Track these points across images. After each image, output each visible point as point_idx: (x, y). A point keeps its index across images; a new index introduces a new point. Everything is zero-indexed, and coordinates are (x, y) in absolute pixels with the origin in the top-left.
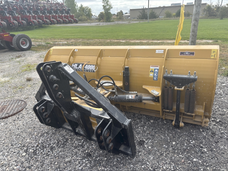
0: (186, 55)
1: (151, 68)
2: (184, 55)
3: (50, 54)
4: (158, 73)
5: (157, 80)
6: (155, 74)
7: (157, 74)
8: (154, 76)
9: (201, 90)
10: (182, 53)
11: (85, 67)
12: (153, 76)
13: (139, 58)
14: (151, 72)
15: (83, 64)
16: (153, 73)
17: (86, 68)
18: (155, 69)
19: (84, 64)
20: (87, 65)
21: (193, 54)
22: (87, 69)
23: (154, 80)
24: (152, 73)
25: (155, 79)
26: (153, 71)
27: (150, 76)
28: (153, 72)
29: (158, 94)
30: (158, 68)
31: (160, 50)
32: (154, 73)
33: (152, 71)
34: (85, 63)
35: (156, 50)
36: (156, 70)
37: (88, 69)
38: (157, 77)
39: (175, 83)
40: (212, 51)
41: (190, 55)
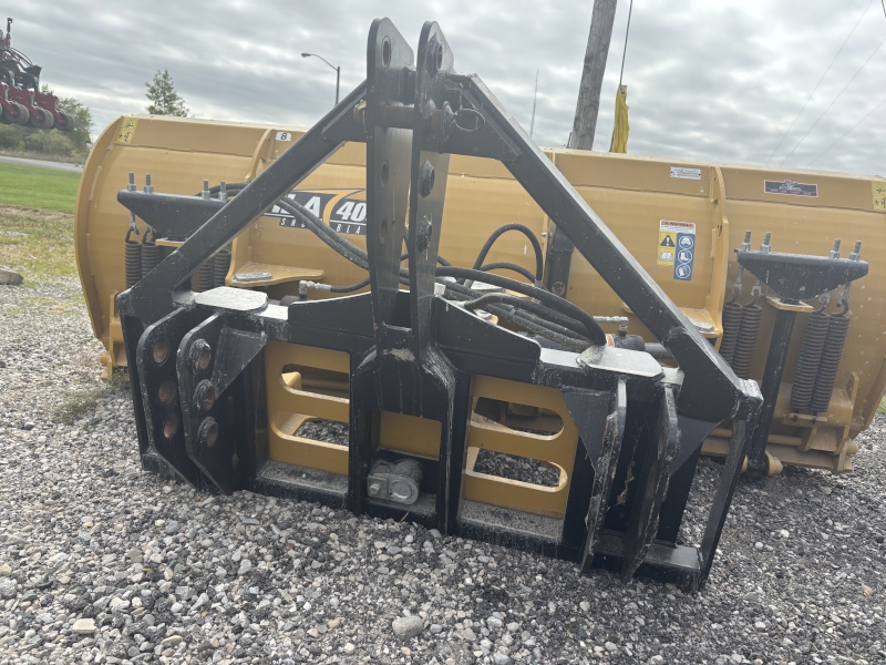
0: (789, 192)
1: (664, 229)
2: (780, 191)
3: (122, 140)
4: (692, 250)
5: (689, 279)
6: (683, 254)
7: (688, 256)
8: (677, 263)
9: (856, 318)
10: (770, 186)
11: (339, 212)
12: (673, 264)
13: (604, 190)
14: (664, 244)
15: (325, 199)
16: (673, 250)
17: (345, 218)
18: (680, 236)
19: (333, 196)
20: (350, 205)
21: (812, 190)
22: (349, 219)
23: (676, 277)
24: (667, 247)
25: (682, 273)
26: (675, 243)
27: (659, 263)
28: (671, 244)
29: (712, 329)
30: (692, 231)
31: (685, 170)
32: (678, 250)
33: (667, 243)
34: (341, 194)
35: (673, 169)
36: (686, 240)
37: (354, 218)
38: (691, 264)
39: (782, 281)
40: (874, 188)
41: (801, 193)
